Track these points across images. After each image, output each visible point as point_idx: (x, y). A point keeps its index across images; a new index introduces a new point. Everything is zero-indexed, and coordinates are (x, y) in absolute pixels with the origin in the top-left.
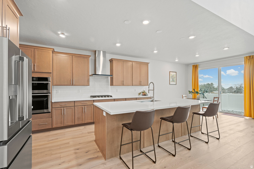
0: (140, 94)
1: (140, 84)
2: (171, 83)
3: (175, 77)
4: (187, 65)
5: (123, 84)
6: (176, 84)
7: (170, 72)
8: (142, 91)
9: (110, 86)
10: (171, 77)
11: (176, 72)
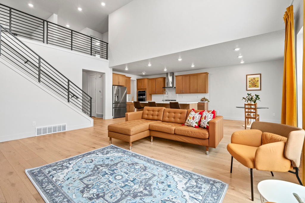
3: (258, 81)
5: (182, 92)
6: (260, 90)
7: (247, 75)
10: (250, 81)
11: (260, 74)
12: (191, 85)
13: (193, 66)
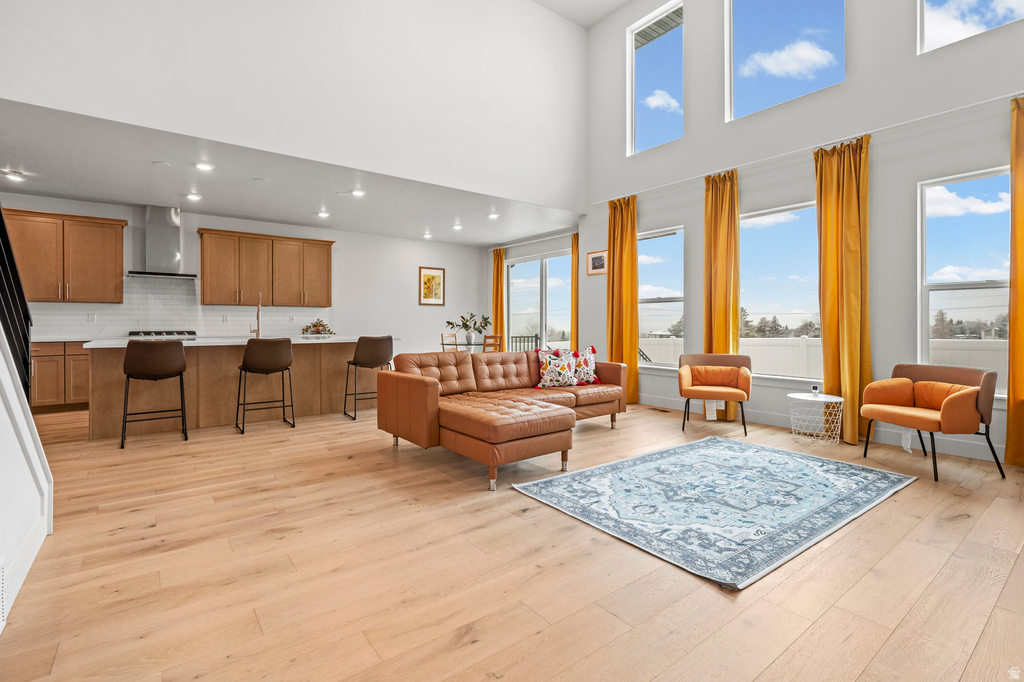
0: (305, 330)
1: (300, 302)
2: (424, 301)
3: (439, 284)
4: (482, 248)
5: (240, 300)
6: (443, 305)
7: (420, 268)
8: (315, 321)
9: (200, 307)
10: (426, 283)
11: (444, 270)
12: (276, 276)
13: (323, 215)
